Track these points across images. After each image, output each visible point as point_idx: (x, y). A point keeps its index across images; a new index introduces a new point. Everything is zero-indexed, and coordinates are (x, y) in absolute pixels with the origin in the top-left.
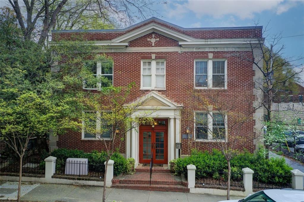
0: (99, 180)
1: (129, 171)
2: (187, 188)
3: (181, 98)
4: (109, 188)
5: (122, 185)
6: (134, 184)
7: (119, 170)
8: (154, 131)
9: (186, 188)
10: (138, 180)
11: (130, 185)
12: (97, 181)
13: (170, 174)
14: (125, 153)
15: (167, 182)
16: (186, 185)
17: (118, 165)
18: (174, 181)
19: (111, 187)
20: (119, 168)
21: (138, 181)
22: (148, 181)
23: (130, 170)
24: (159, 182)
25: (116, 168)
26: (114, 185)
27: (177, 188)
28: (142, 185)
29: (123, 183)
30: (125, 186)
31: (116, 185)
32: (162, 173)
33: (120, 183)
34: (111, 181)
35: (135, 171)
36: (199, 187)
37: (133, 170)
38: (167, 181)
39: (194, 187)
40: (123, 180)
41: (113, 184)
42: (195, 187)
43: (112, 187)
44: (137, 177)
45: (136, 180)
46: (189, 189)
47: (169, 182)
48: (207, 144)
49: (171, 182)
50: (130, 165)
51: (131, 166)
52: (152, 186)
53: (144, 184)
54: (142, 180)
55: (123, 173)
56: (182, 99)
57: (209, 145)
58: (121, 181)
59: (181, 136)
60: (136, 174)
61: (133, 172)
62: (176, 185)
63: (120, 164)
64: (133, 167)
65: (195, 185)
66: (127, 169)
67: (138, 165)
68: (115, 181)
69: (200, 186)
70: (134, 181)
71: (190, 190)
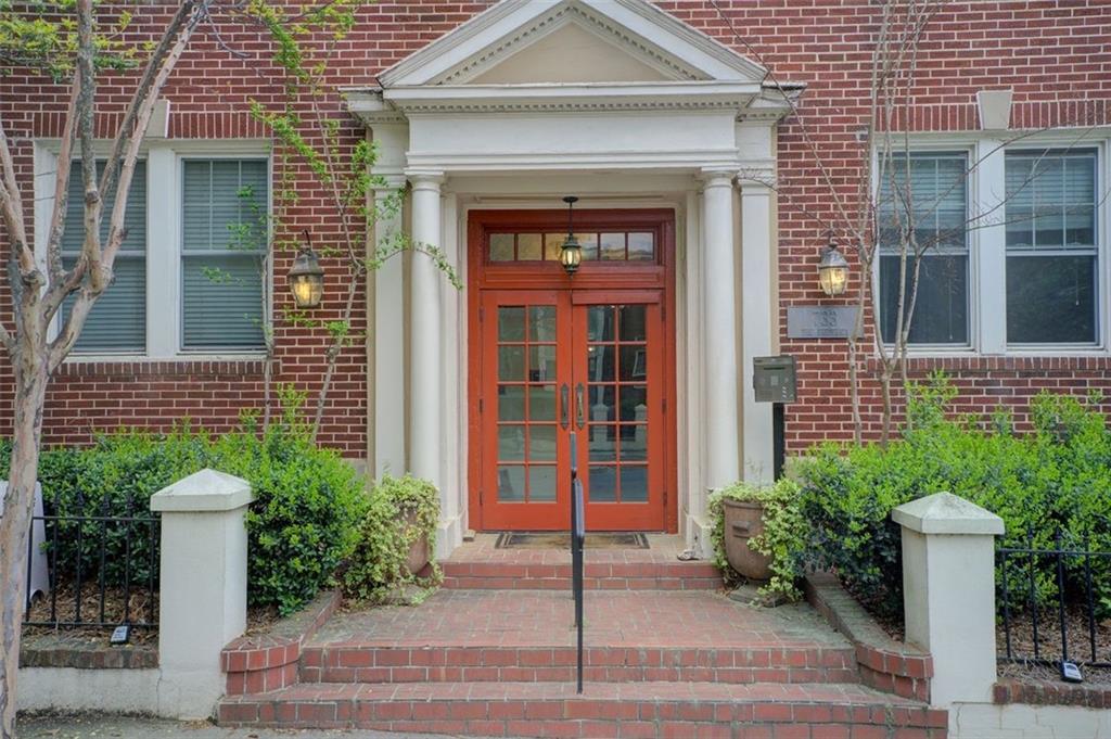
0: (101, 655)
1: (389, 577)
2: (925, 709)
3: (777, 40)
4: (195, 725)
5: (319, 693)
6: (435, 678)
7: (296, 563)
8: (578, 298)
9: (913, 705)
10: (466, 644)
11: (395, 692)
12: (84, 667)
13: (721, 595)
14: (364, 455)
15: (723, 657)
16: (908, 680)
17: (286, 522)
18: (783, 645)
19: (213, 721)
20: (295, 540)
21: (465, 656)
22: (561, 653)
23: (396, 567)
24: (653, 655)
25: (267, 541)
26: (241, 700)
27: (832, 708)
28: (504, 685)
29: (328, 679)
30: (344, 704)
31: (266, 694)
32: (649, 592)
33: (308, 678)
34: (216, 660)
35: (441, 577)
36: (1030, 697)
37: (424, 570)
38: (726, 646)
39: (990, 698)
40: (333, 653)
41: (233, 689)
42: (1001, 697)
43: (227, 716)
44: (457, 618)
45: (450, 643)
46: (943, 715)
47: (740, 656)
48: (972, 373)
49: (760, 659)
50: (398, 524)
51: (405, 539)
52: (595, 692)
53: (524, 678)
54: (502, 643)
55: (346, 596)
56: (780, 49)
57: (986, 383)
58: (312, 656)
59: (778, 317)
60: (447, 604)
61: (426, 587)
62: (811, 678)
63: (302, 510)
64: (426, 546)
65: (992, 678)
66: (375, 561)
67: (465, 540)
68: (258, 657)
69: (1040, 686)
70: (431, 657)
71: (951, 722)
